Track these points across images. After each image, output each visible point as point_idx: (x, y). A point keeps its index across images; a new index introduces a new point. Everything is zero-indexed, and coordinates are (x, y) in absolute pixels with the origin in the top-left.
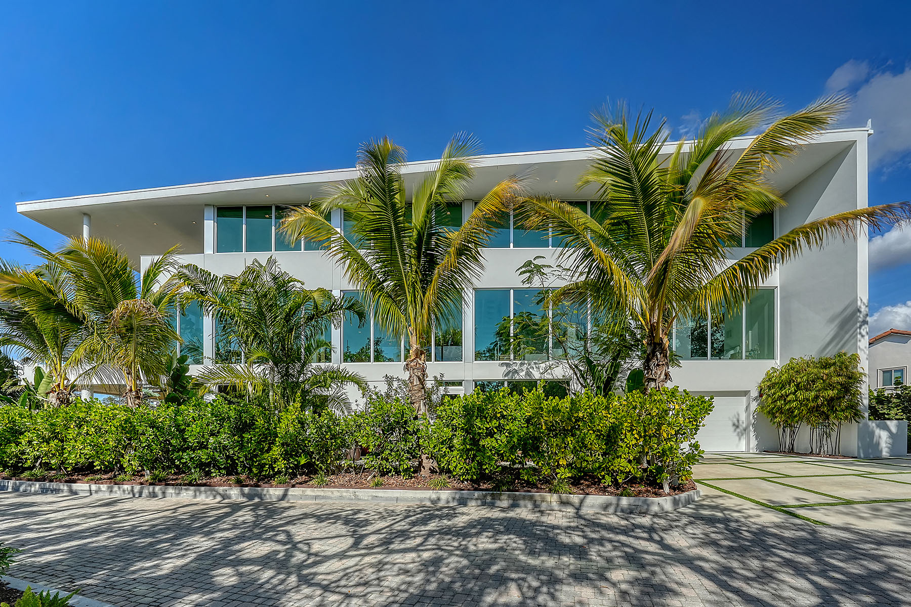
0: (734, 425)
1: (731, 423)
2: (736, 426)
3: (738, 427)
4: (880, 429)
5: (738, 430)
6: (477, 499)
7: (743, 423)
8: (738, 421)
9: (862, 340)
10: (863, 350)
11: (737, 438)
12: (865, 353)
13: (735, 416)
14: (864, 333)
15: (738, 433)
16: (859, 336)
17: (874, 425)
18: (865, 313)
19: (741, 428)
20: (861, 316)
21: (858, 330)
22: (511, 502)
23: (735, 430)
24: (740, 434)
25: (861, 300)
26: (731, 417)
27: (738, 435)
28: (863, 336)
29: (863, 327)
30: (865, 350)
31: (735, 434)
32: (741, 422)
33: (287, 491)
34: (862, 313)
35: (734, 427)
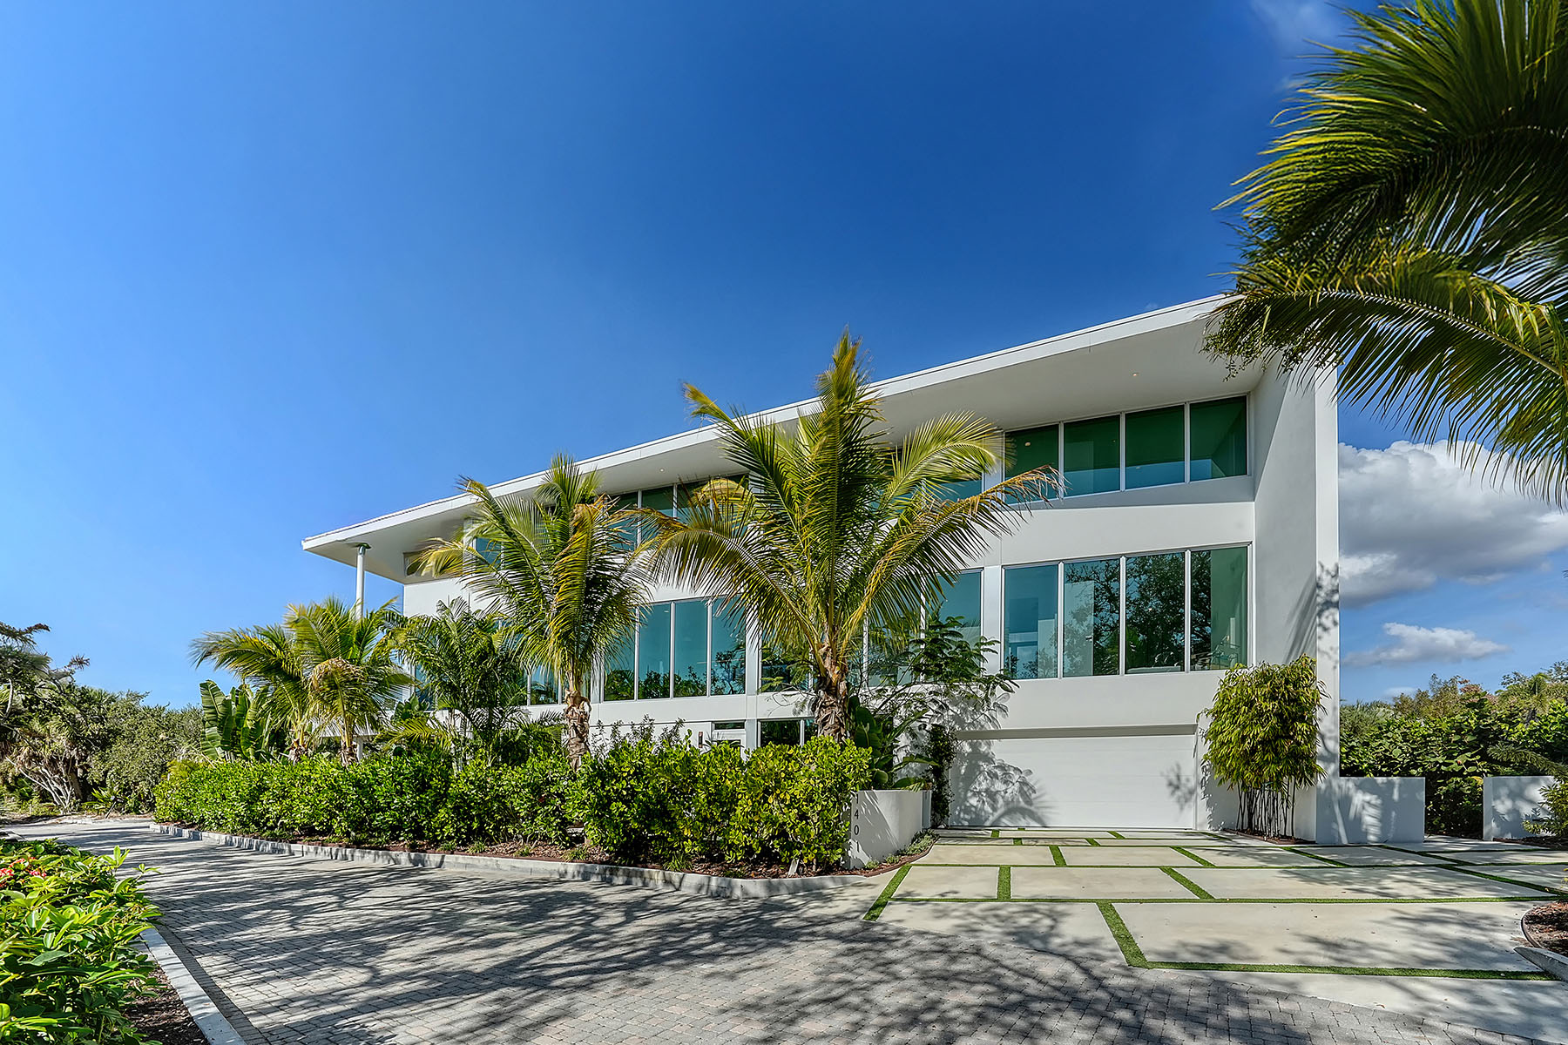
0: (1170, 784)
1: (1165, 782)
2: (1175, 786)
3: (1177, 788)
4: (1364, 792)
5: (1178, 793)
6: (598, 874)
7: (1188, 780)
8: (1178, 777)
9: (1325, 635)
10: (1327, 653)
11: (1177, 807)
12: (1330, 657)
13: (1173, 770)
14: (1327, 622)
15: (1179, 798)
16: (1319, 630)
17: (1351, 785)
18: (1330, 588)
19: (1184, 789)
20: (1323, 594)
21: (1317, 620)
22: (625, 878)
23: (1173, 793)
24: (1183, 800)
25: (1322, 567)
26: (1166, 773)
27: (1179, 801)
28: (1326, 629)
29: (1326, 613)
30: (1331, 653)
31: (1174, 799)
32: (1183, 780)
33: (443, 857)
34: (1325, 589)
35: (1171, 789)
